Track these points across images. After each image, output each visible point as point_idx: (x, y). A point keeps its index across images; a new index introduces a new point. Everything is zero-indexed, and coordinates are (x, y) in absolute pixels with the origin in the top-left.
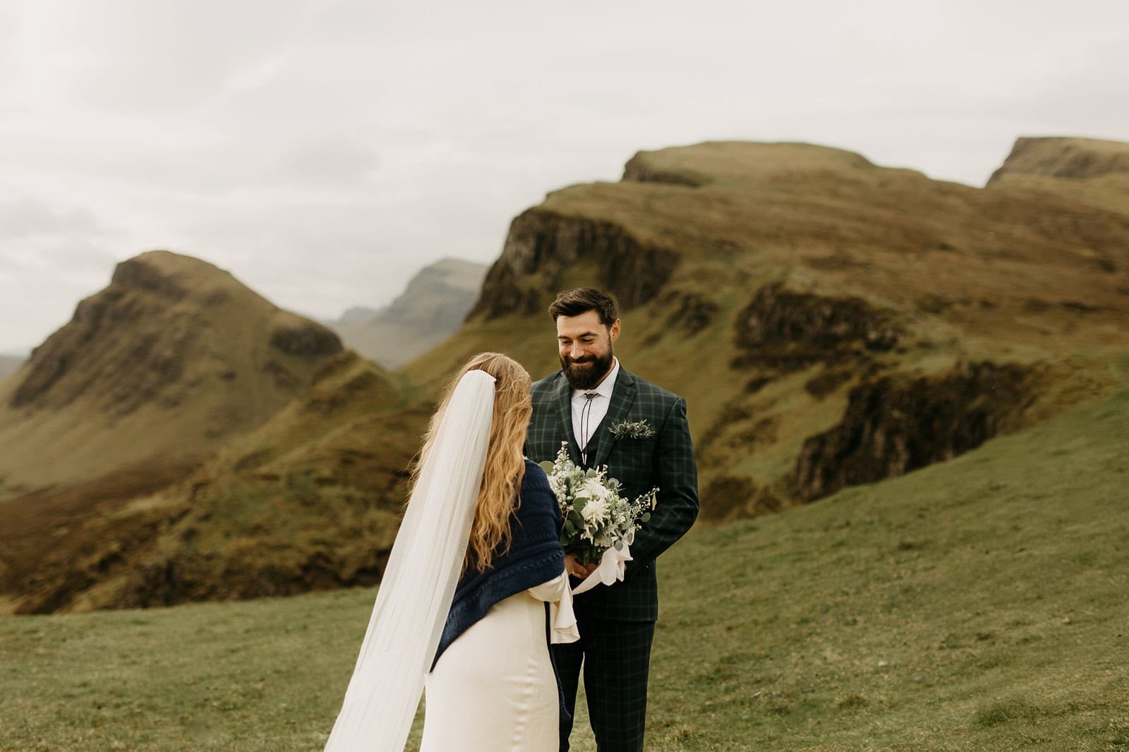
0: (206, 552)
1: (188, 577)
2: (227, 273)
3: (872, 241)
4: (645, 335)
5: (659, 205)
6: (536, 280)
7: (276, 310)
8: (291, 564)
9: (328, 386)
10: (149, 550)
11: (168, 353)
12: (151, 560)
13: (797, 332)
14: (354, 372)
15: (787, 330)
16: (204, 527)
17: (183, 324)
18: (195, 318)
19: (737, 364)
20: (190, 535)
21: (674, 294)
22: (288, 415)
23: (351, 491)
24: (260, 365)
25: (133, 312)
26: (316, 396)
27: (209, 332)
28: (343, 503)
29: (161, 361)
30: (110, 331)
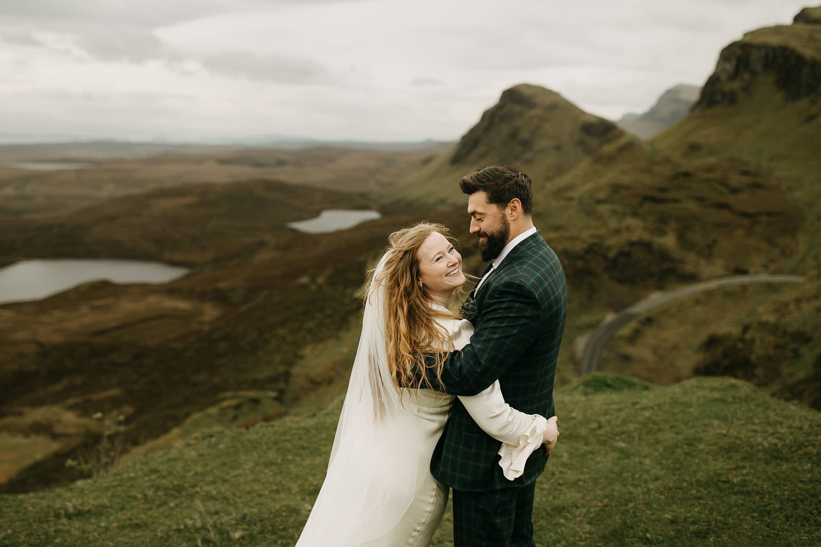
6: (735, 85)
11: (527, 136)
17: (534, 121)
18: (541, 118)
22: (583, 166)
23: (616, 207)
24: (574, 142)
25: (509, 115)
26: (600, 155)
27: (548, 125)
28: (611, 214)
29: (523, 140)
30: (498, 126)
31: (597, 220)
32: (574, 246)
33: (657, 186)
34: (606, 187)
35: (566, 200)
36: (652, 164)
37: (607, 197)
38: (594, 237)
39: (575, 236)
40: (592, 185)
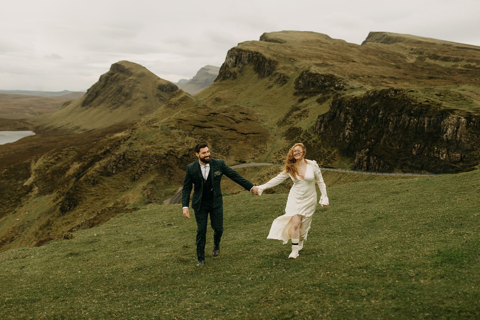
0: (135, 150)
2: (144, 67)
3: (333, 59)
4: (268, 85)
5: (272, 48)
7: (159, 79)
8: (162, 153)
9: (174, 100)
10: (118, 149)
11: (128, 91)
12: (117, 152)
13: (314, 85)
15: (310, 84)
16: (135, 142)
17: (132, 83)
18: (135, 81)
19: (295, 94)
20: (130, 144)
21: (277, 73)
22: (162, 109)
23: (181, 131)
24: (155, 95)
25: (116, 79)
26: (170, 103)
27: (139, 85)
28: (178, 134)
29: (125, 93)
30: (110, 84)
31: (171, 138)
32: (160, 152)
33: (200, 119)
34: (175, 120)
35: (154, 127)
36: (198, 108)
37: (175, 125)
38: (170, 147)
39: (160, 146)
40: (167, 119)
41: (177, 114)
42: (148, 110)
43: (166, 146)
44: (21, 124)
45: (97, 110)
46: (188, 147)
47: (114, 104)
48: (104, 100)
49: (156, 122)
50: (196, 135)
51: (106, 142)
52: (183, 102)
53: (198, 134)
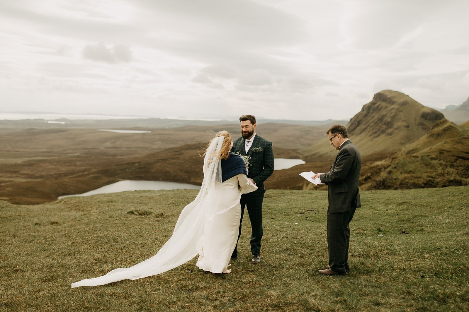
0: (395, 178)
1: (389, 184)
2: (408, 96)
7: (422, 106)
8: (421, 183)
9: (436, 130)
10: (378, 176)
11: (389, 120)
12: (378, 179)
14: (446, 125)
16: (394, 170)
17: (393, 111)
18: (397, 109)
20: (390, 172)
22: (424, 138)
23: (442, 162)
24: (417, 123)
25: (379, 108)
26: (433, 133)
27: (401, 114)
28: (439, 165)
29: (387, 122)
30: (372, 114)
31: (431, 168)
32: (419, 181)
33: (465, 151)
34: (437, 150)
35: (414, 157)
36: (463, 138)
37: (436, 156)
38: (429, 177)
39: (419, 176)
40: (428, 149)
41: (439, 144)
42: (409, 139)
43: (424, 175)
44: (294, 153)
45: (359, 138)
46: (448, 178)
47: (375, 133)
48: (365, 129)
49: (416, 152)
50: (458, 166)
51: (367, 169)
52: (447, 132)
53: (461, 166)
